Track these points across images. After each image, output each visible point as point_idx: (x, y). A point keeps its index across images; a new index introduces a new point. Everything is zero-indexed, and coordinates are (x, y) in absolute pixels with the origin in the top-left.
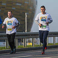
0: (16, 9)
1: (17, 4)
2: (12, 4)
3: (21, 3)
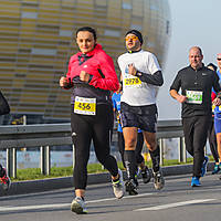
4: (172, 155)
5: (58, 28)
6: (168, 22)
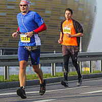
4: (97, 68)
5: (44, 9)
6: (95, 7)
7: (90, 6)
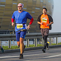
0: (35, 12)
1: (36, 8)
2: (32, 8)
3: (40, 8)
4: (54, 42)
7: (50, 5)
